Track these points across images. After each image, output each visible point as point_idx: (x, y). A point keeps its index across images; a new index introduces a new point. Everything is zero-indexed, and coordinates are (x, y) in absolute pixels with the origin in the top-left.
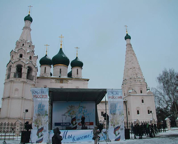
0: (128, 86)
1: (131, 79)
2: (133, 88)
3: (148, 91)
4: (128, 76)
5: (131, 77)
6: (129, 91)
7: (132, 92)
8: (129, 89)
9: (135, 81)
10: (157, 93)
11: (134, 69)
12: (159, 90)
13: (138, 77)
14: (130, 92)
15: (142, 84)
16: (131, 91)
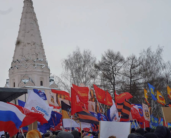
0: (22, 72)
1: (27, 61)
2: (30, 76)
3: (52, 83)
4: (23, 55)
5: (27, 57)
6: (23, 81)
7: (28, 83)
8: (24, 77)
9: (34, 65)
10: (60, 84)
11: (33, 46)
12: (63, 80)
13: (39, 59)
14: (25, 83)
15: (44, 71)
16: (27, 81)
